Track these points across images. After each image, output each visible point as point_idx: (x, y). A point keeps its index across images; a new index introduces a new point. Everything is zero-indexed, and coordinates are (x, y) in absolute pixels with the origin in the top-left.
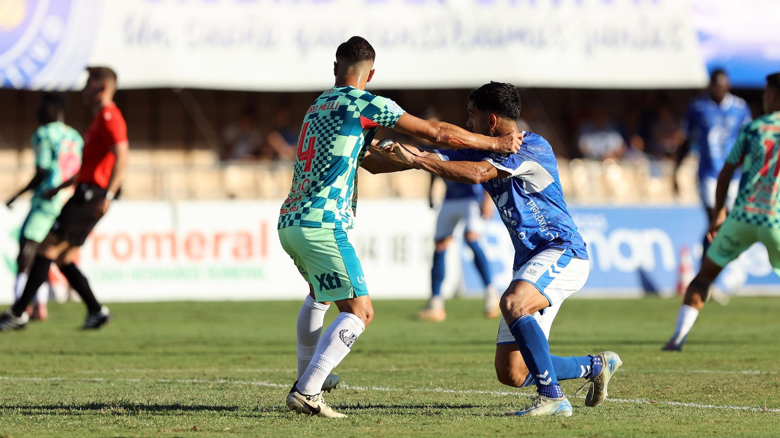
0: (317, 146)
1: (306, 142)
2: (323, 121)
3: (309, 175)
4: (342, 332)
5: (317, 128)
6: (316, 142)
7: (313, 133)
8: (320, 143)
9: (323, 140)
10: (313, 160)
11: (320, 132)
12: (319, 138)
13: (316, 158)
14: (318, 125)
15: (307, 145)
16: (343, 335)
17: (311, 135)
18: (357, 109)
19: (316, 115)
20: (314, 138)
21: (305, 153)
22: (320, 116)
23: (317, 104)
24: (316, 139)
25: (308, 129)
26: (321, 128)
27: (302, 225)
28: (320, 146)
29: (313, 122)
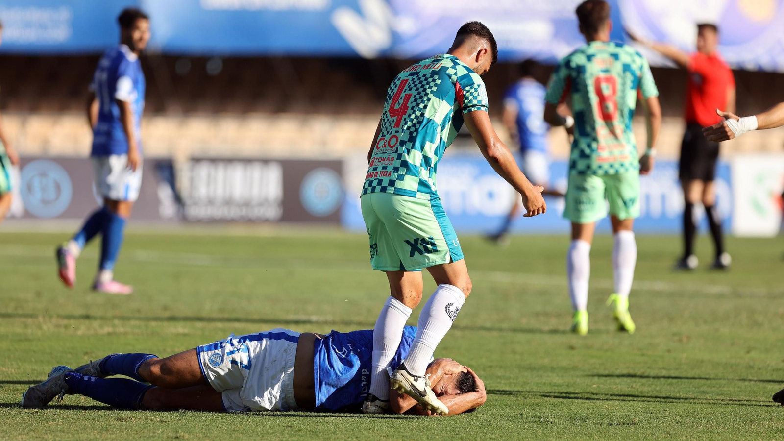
0: (411, 103)
1: (401, 99)
2: (423, 79)
3: (397, 132)
4: (448, 306)
5: (416, 86)
6: (412, 99)
7: (410, 89)
8: (416, 100)
9: (419, 98)
10: (404, 116)
11: (417, 89)
12: (415, 96)
13: (407, 114)
14: (417, 82)
15: (401, 102)
16: (449, 310)
17: (408, 92)
18: (456, 74)
19: (417, 73)
20: (410, 95)
21: (397, 110)
22: (421, 75)
23: (420, 64)
24: (413, 96)
25: (406, 87)
26: (419, 86)
27: (397, 193)
28: (414, 104)
29: (413, 80)
